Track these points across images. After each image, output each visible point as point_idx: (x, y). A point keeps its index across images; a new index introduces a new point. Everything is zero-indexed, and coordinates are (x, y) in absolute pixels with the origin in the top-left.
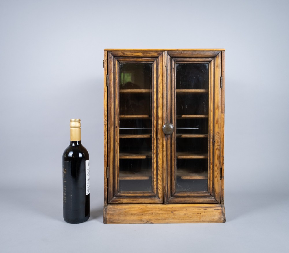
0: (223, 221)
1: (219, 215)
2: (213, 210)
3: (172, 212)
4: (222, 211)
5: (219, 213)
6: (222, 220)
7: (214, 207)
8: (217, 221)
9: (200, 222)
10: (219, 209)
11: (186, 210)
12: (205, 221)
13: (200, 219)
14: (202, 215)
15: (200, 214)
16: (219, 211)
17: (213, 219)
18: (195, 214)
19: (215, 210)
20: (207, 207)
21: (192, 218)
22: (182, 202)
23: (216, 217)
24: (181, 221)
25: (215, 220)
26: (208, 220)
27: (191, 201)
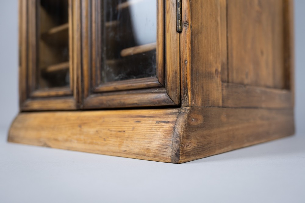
0: (172, 157)
1: (165, 138)
2: (154, 122)
3: (80, 126)
4: (174, 127)
5: (164, 131)
6: (170, 154)
7: (159, 116)
8: (156, 157)
9: (119, 155)
10: (168, 122)
11: (104, 121)
12: (129, 154)
13: (120, 145)
14: (126, 134)
15: (122, 134)
16: (167, 127)
17: (148, 149)
18: (114, 131)
19: (158, 122)
20: (144, 117)
21: (105, 142)
22: (102, 104)
23: (155, 145)
24: (88, 147)
25: (151, 154)
26: (136, 150)
27: (119, 101)
